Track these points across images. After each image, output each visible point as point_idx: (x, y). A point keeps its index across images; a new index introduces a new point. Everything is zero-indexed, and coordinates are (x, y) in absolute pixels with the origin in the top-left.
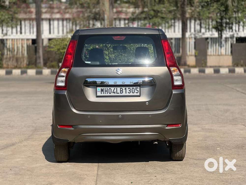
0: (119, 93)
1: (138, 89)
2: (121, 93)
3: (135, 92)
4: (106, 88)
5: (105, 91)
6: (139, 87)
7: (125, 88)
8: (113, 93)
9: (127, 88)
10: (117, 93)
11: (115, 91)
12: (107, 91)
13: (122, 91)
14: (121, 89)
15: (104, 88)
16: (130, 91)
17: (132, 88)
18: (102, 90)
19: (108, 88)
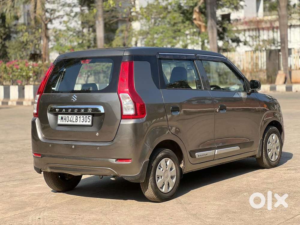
0: (74, 122)
1: (90, 118)
2: (76, 122)
3: (87, 122)
4: (65, 116)
5: (64, 119)
6: (91, 116)
7: (79, 116)
8: (70, 121)
9: (81, 116)
10: (73, 122)
11: (72, 119)
12: (65, 119)
13: (77, 119)
14: (76, 117)
15: (64, 116)
16: (83, 119)
17: (86, 117)
18: (62, 118)
19: (67, 116)
